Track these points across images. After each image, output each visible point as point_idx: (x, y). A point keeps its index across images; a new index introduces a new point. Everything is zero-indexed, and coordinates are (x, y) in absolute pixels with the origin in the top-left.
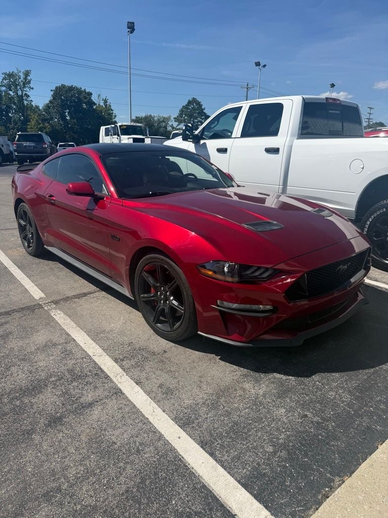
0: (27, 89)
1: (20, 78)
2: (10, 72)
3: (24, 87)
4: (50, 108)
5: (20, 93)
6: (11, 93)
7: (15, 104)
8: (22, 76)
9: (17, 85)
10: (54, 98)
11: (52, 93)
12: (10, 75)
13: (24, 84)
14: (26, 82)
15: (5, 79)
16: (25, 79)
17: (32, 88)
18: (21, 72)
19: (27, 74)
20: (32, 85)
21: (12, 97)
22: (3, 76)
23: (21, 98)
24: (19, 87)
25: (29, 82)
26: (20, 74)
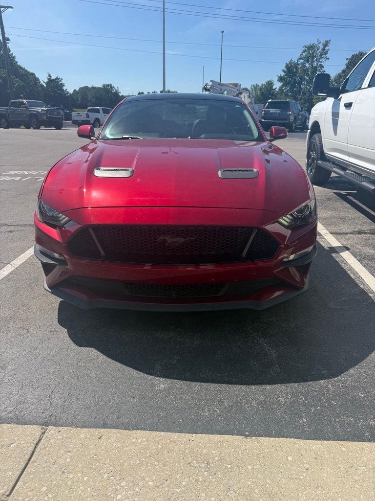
0: (323, 60)
1: (318, 49)
2: (310, 44)
3: (321, 57)
4: (341, 78)
5: (315, 64)
6: (307, 65)
7: (308, 75)
8: (321, 46)
9: (314, 57)
10: (347, 67)
11: (347, 62)
12: (311, 47)
13: (321, 55)
14: (324, 52)
15: (304, 51)
16: (323, 50)
17: (328, 59)
18: (321, 43)
19: (326, 44)
20: (328, 56)
21: (307, 69)
22: (304, 49)
23: (315, 69)
24: (315, 59)
25: (326, 53)
26: (319, 45)
